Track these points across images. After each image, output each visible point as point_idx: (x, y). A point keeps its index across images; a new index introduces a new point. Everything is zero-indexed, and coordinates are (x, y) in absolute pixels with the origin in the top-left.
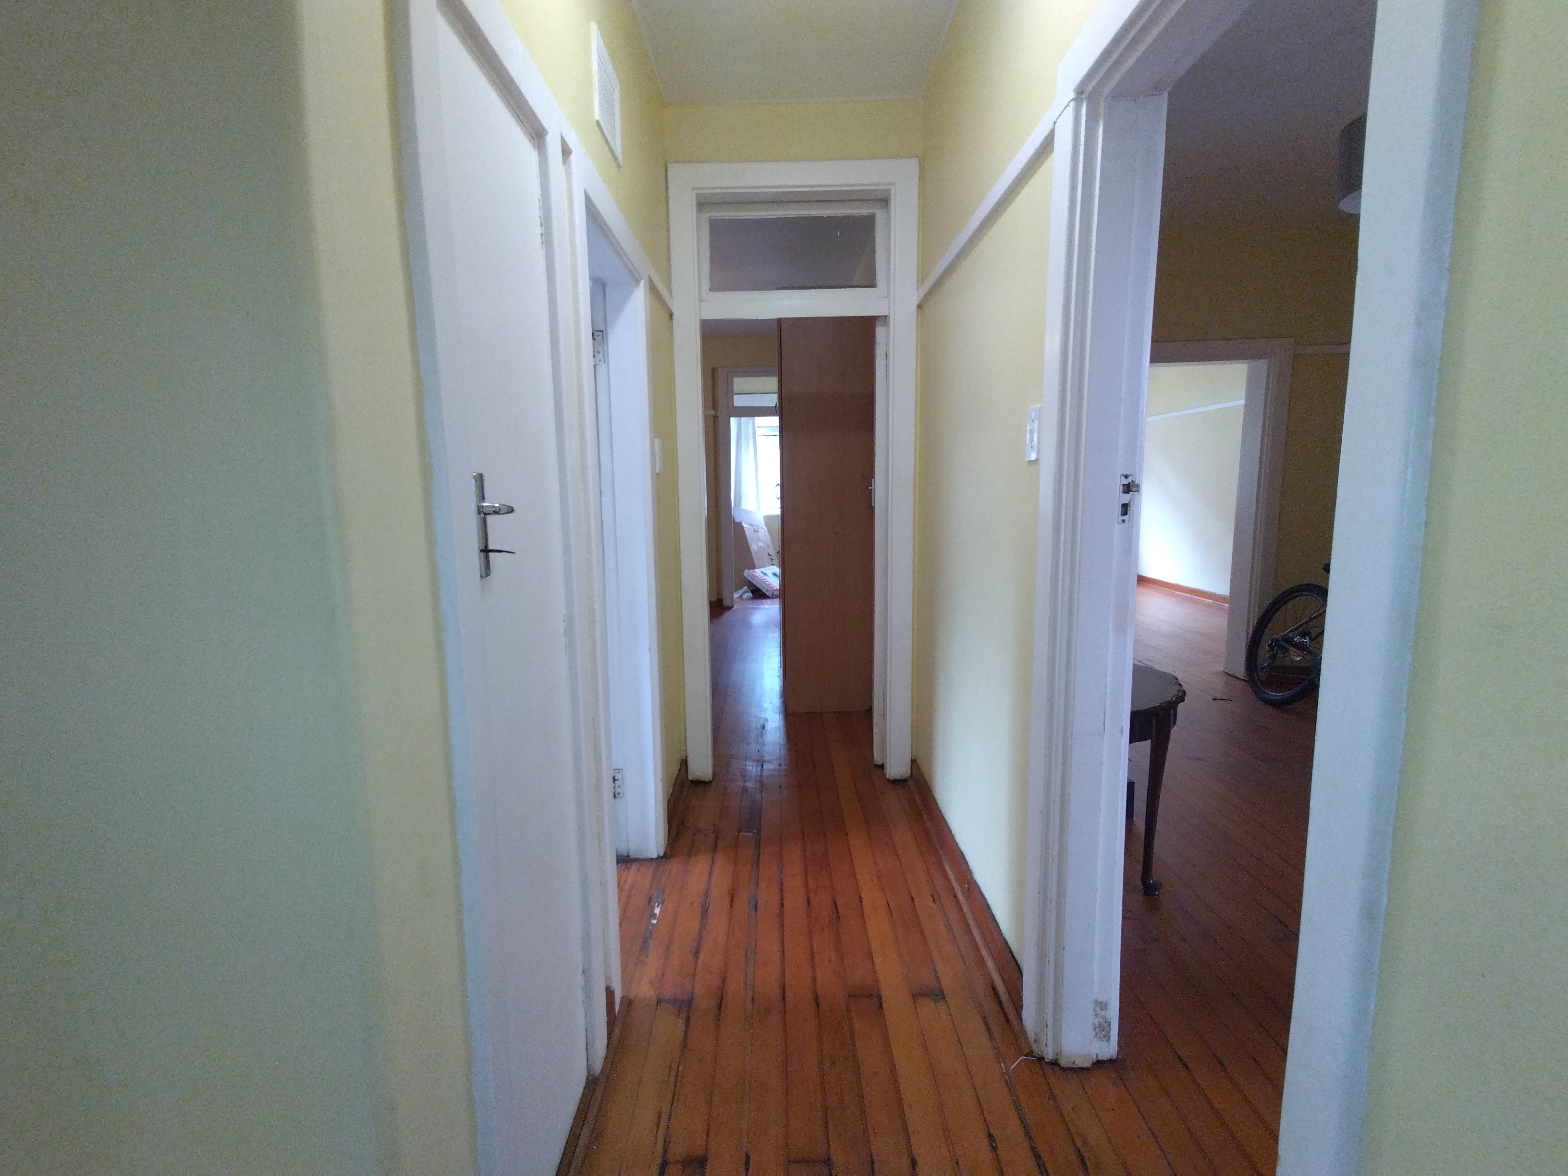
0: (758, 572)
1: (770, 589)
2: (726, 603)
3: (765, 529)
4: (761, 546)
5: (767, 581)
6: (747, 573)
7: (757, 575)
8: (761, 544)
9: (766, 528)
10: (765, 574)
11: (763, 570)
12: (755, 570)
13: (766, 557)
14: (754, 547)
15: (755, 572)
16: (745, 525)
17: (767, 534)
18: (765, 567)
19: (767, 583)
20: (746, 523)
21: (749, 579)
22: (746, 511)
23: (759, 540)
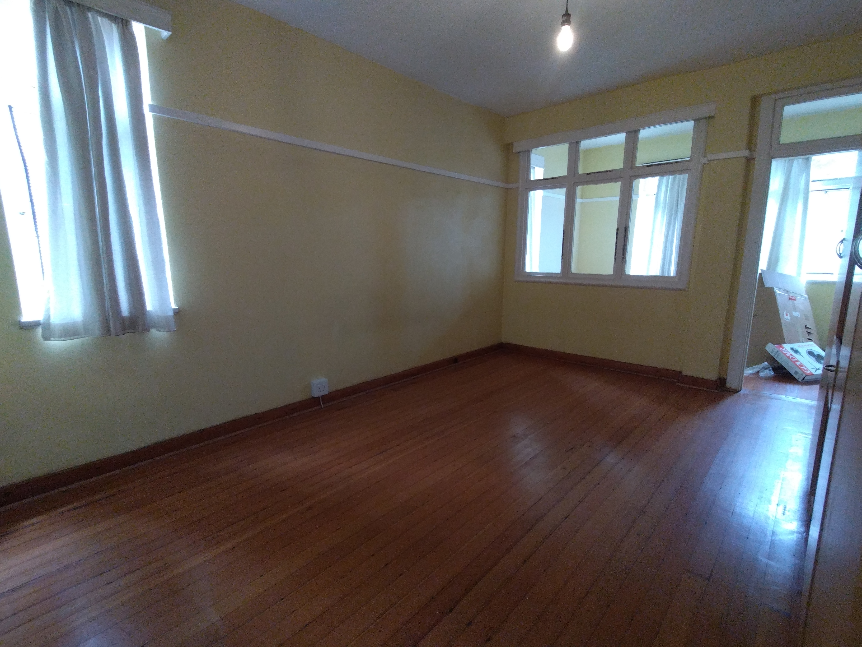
0: (787, 347)
1: (800, 372)
2: (731, 383)
3: (805, 297)
4: (796, 317)
5: (797, 361)
6: (770, 348)
7: (785, 352)
8: (796, 314)
9: (807, 296)
10: (796, 352)
11: (795, 346)
12: (783, 345)
13: (801, 331)
14: (786, 317)
15: (783, 348)
16: (777, 291)
17: (808, 303)
18: (798, 341)
19: (798, 364)
20: (779, 289)
21: (773, 355)
22: (781, 275)
23: (795, 309)
